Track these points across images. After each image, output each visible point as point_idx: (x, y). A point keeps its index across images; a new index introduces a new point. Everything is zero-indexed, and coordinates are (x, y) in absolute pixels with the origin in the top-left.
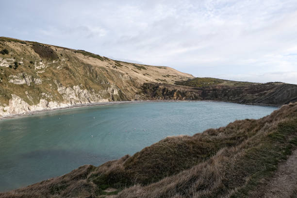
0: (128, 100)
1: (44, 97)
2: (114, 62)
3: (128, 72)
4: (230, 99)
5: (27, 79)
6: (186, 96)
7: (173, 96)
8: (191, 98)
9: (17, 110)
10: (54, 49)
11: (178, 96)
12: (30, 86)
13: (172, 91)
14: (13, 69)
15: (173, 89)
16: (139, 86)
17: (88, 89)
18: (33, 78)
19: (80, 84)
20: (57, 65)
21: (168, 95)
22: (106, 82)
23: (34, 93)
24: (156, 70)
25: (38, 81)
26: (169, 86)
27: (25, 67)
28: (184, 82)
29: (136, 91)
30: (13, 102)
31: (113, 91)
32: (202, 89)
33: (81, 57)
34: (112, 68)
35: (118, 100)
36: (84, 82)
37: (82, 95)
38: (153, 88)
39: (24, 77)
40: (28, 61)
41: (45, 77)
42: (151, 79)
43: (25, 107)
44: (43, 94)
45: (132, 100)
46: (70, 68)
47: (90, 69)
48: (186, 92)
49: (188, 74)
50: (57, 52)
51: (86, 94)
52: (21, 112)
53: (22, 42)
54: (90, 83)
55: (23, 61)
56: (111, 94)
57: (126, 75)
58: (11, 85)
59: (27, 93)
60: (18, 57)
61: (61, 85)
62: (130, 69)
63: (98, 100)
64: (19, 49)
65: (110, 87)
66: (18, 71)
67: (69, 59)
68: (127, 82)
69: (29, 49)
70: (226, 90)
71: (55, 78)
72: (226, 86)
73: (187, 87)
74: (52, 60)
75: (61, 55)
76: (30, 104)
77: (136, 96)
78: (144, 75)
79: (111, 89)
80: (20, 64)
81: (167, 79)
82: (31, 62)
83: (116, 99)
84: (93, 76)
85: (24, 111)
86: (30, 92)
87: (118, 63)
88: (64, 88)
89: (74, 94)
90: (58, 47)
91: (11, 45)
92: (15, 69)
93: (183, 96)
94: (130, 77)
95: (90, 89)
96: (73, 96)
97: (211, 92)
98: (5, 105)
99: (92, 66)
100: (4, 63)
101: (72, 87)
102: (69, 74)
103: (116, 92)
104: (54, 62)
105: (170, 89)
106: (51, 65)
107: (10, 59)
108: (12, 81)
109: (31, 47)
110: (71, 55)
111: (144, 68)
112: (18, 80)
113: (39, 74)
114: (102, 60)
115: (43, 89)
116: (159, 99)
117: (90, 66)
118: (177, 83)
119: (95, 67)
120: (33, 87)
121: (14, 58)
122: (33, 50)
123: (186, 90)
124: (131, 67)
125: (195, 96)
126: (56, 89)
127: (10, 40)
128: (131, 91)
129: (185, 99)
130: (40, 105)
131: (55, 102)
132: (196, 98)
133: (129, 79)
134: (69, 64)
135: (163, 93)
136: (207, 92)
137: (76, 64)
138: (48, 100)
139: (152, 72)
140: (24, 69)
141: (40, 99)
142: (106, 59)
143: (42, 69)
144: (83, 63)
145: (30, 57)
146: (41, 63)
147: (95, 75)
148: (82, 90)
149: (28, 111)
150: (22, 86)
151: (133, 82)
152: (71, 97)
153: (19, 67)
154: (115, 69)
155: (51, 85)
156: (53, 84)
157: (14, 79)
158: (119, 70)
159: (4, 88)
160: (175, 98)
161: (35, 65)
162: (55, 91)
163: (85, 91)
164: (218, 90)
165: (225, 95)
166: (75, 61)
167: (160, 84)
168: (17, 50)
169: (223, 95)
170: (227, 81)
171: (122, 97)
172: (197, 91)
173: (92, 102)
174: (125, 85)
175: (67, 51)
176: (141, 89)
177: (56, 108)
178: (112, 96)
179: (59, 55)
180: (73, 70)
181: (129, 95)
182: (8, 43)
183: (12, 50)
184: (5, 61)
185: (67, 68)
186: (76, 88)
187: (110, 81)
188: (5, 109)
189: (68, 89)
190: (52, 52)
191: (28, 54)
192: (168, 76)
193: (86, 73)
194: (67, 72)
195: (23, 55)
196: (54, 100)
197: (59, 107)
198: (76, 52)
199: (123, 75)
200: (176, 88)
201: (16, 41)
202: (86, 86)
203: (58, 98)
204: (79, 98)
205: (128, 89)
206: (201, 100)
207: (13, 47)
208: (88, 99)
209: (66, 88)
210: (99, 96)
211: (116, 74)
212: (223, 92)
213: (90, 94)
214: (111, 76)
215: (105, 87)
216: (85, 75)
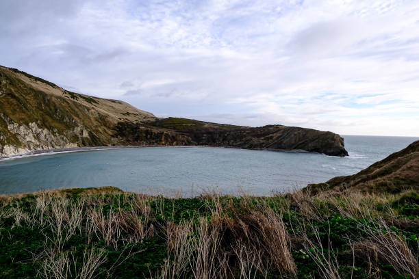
0: (103, 145)
7: (161, 141)
13: (158, 133)
16: (112, 126)
17: (48, 129)
19: (37, 120)
21: (153, 139)
24: (110, 105)
29: (111, 134)
31: (82, 131)
33: (26, 80)
35: (91, 145)
36: (41, 118)
37: (42, 137)
38: (132, 130)
45: (109, 145)
47: (44, 98)
51: (48, 136)
56: (80, 136)
57: (93, 110)
61: (11, 122)
63: (64, 145)
65: (77, 126)
67: (11, 82)
68: (96, 120)
70: (224, 133)
77: (112, 139)
79: (79, 129)
83: (87, 143)
84: (51, 110)
88: (16, 125)
89: (31, 135)
93: (172, 140)
94: (99, 113)
95: (50, 128)
96: (30, 138)
97: (205, 135)
101: (27, 125)
102: (18, 105)
103: (85, 134)
105: (155, 131)
110: (10, 75)
116: (143, 143)
117: (43, 94)
119: (51, 96)
126: (6, 127)
128: (103, 133)
129: (177, 145)
131: (11, 147)
132: (189, 143)
133: (97, 115)
134: (13, 90)
135: (146, 137)
136: (200, 135)
137: (23, 90)
144: (32, 89)
147: (53, 108)
148: (40, 130)
151: (103, 120)
152: (28, 139)
160: (164, 143)
162: (5, 130)
163: (45, 131)
164: (213, 134)
165: (224, 139)
166: (20, 85)
169: (221, 140)
171: (94, 140)
173: (57, 147)
174: (95, 123)
176: (117, 130)
178: (82, 139)
181: (103, 137)
186: (33, 125)
189: (21, 127)
193: (40, 104)
196: (9, 144)
197: (17, 153)
199: (88, 109)
204: (39, 141)
205: (100, 130)
206: (196, 145)
208: (51, 143)
209: (20, 125)
210: (65, 138)
211: (80, 108)
212: (220, 136)
213: (53, 136)
214: (74, 111)
215: (71, 126)
216: (39, 108)
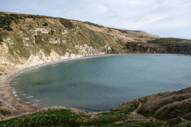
0: (117, 53)
1: (68, 51)
2: (107, 29)
3: (117, 35)
4: (189, 52)
5: (58, 40)
6: (156, 50)
7: (147, 51)
8: (160, 52)
9: (54, 59)
10: (72, 22)
11: (150, 50)
12: (60, 45)
13: (147, 47)
14: (50, 35)
15: (147, 46)
16: (124, 44)
17: (92, 46)
18: (61, 40)
19: (88, 43)
20: (74, 31)
21: (143, 50)
22: (103, 42)
23: (62, 49)
24: (134, 33)
25: (64, 42)
26: (144, 44)
27: (57, 33)
28: (154, 41)
29: (122, 47)
30: (52, 54)
32: (167, 46)
33: (87, 26)
34: (107, 33)
35: (111, 53)
36: (90, 42)
37: (89, 50)
38: (134, 46)
39: (56, 39)
40: (58, 30)
41: (68, 39)
42: (131, 39)
43: (58, 57)
44: (67, 49)
45: (120, 53)
46: (81, 33)
47: (93, 34)
48: (156, 48)
49: (156, 36)
50: (74, 24)
51: (92, 49)
52: (56, 60)
53: (54, 18)
54: (94, 42)
55: (56, 30)
57: (115, 37)
58: (50, 44)
59: (58, 49)
60: (53, 27)
61: (77, 44)
62: (117, 33)
63: (98, 53)
64: (53, 22)
65: (106, 45)
66: (53, 36)
67: (81, 28)
68: (116, 41)
69: (58, 22)
70: (186, 46)
71: (73, 39)
72: (186, 44)
73: (156, 44)
74: (71, 29)
75: (76, 25)
76: (61, 55)
77: (122, 50)
78: (126, 36)
79: (107, 46)
80: (54, 32)
81: (141, 39)
82: (60, 30)
83: (109, 52)
84: (95, 38)
85: (57, 60)
86: (60, 48)
87: (110, 30)
88: (78, 46)
89: (84, 49)
90: (74, 20)
91: (49, 20)
92: (52, 34)
93: (154, 50)
94: (118, 38)
95: (93, 46)
96: (84, 51)
97: (174, 48)
98: (48, 55)
99: (94, 32)
101: (83, 45)
102: (81, 37)
103: (109, 48)
104: (72, 30)
105: (145, 46)
106: (71, 32)
107: (49, 29)
108: (50, 42)
109: (60, 21)
110: (81, 25)
111: (126, 32)
112: (53, 41)
113: (64, 37)
114: (100, 28)
115: (67, 47)
116: (137, 52)
117: (93, 32)
118: (149, 42)
119: (97, 32)
120: (61, 45)
121: (51, 28)
122: (60, 23)
123: (156, 46)
124: (117, 32)
125: (163, 50)
126: (74, 46)
127: (48, 17)
128: (118, 47)
129: (156, 53)
130: (66, 56)
131: (74, 54)
132: (163, 52)
134: (81, 31)
135: (140, 49)
136: (171, 48)
137: (85, 31)
138: (70, 53)
139: (131, 35)
140: (56, 34)
141: (66, 52)
142: (102, 27)
143: (66, 34)
144: (89, 30)
145: (59, 27)
146: (65, 31)
147: (96, 37)
148: (89, 47)
149: (60, 59)
150: (56, 45)
151: (120, 41)
152: (83, 51)
153: (54, 33)
154: (108, 33)
155: (71, 44)
156: (72, 43)
157: (51, 41)
158: (110, 33)
159: (47, 46)
160: (149, 52)
161: (62, 32)
162: (74, 48)
163: (91, 47)
164: (180, 47)
165: (185, 50)
166: (84, 28)
167: (138, 42)
168: (52, 23)
169: (184, 50)
170: (185, 40)
171: (113, 51)
172: (164, 47)
173: (95, 54)
174: (115, 43)
175: (80, 22)
176: (126, 46)
177: (74, 57)
178: (107, 50)
179: (75, 26)
180: (83, 34)
181: (117, 49)
182: (47, 19)
183: (50, 24)
184: (46, 30)
185: (80, 33)
186: (86, 45)
187: (105, 41)
188: (48, 58)
190: (71, 23)
191: (58, 25)
192: (142, 37)
193: (91, 36)
194: (80, 36)
195: (56, 26)
196: (73, 53)
197: (76, 57)
198: (84, 23)
199: (113, 37)
200: (149, 45)
201: (51, 18)
202: (91, 45)
203: (75, 51)
204: (87, 52)
205: (117, 46)
206: (167, 53)
207: (50, 22)
208: (93, 52)
209: (80, 45)
210: (99, 50)
211: (109, 36)
212: (183, 48)
213: (94, 49)
214: (106, 38)
215: (103, 45)
216: (90, 37)
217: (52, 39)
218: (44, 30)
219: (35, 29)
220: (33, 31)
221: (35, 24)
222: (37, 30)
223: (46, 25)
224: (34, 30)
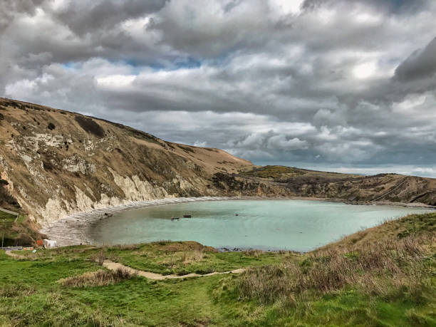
1: (105, 191)
5: (81, 164)
10: (97, 122)
11: (263, 191)
12: (85, 175)
14: (64, 151)
16: (208, 177)
17: (148, 181)
18: (87, 163)
19: (139, 173)
20: (106, 145)
21: (249, 190)
22: (169, 170)
23: (92, 185)
25: (93, 168)
27: (76, 148)
30: (78, 196)
31: (179, 183)
39: (76, 161)
40: (76, 140)
44: (103, 186)
46: (122, 149)
47: (145, 151)
50: (104, 128)
54: (150, 171)
56: (177, 187)
57: (189, 161)
58: (66, 173)
59: (85, 184)
61: (117, 174)
66: (70, 153)
68: (193, 171)
69: (74, 122)
71: (108, 164)
74: (100, 138)
75: (108, 131)
76: (93, 199)
79: (176, 180)
80: (69, 143)
82: (80, 141)
84: (151, 162)
86: (88, 183)
88: (121, 178)
92: (67, 150)
94: (195, 165)
95: (150, 180)
96: (132, 189)
99: (148, 148)
100: (54, 142)
101: (131, 177)
102: (122, 159)
103: (183, 185)
104: (102, 140)
106: (100, 145)
107: (59, 137)
108: (66, 167)
109: (75, 119)
112: (72, 166)
113: (90, 157)
115: (101, 180)
120: (89, 176)
121: (62, 135)
122: (78, 124)
126: (113, 179)
130: (102, 201)
131: (117, 198)
134: (119, 145)
138: (110, 195)
140: (75, 150)
141: (100, 193)
143: (91, 151)
144: (135, 143)
145: (77, 133)
146: (90, 142)
147: (153, 160)
148: (142, 182)
149: (91, 209)
150: (76, 174)
153: (70, 147)
156: (108, 172)
157: (67, 165)
158: (177, 153)
160: (260, 194)
161: (85, 145)
162: (112, 183)
163: (146, 183)
167: (234, 174)
168: (63, 123)
172: (286, 184)
176: (213, 181)
179: (106, 132)
180: (126, 153)
185: (118, 150)
187: (173, 169)
193: (142, 157)
194: (120, 155)
196: (115, 195)
199: (185, 160)
202: (145, 177)
203: (118, 191)
207: (57, 119)
209: (124, 178)
210: (163, 189)
211: (178, 159)
214: (172, 162)
215: (169, 177)
216: (141, 161)
217: (68, 161)
218: (49, 138)
219: (35, 136)
220: (29, 139)
221: (32, 123)
222: (37, 139)
223: (51, 127)
224: (32, 138)
